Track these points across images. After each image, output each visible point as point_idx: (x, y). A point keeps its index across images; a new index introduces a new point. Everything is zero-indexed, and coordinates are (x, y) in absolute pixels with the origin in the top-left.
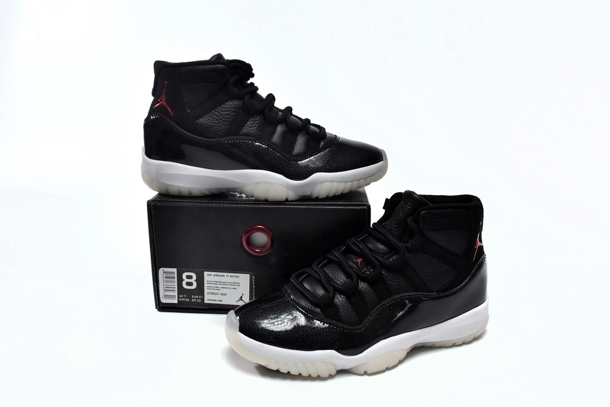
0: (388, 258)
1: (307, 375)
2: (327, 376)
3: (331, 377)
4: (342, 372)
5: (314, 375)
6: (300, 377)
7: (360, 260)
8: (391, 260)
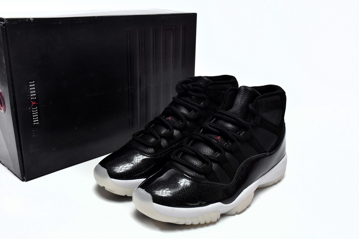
0: (239, 134)
1: (204, 223)
2: (216, 220)
3: (218, 220)
4: (223, 215)
5: (208, 222)
6: (200, 225)
7: (219, 138)
8: (241, 135)
